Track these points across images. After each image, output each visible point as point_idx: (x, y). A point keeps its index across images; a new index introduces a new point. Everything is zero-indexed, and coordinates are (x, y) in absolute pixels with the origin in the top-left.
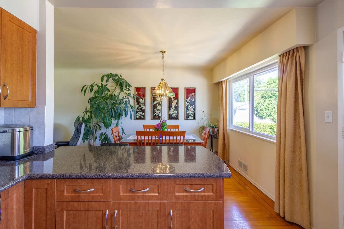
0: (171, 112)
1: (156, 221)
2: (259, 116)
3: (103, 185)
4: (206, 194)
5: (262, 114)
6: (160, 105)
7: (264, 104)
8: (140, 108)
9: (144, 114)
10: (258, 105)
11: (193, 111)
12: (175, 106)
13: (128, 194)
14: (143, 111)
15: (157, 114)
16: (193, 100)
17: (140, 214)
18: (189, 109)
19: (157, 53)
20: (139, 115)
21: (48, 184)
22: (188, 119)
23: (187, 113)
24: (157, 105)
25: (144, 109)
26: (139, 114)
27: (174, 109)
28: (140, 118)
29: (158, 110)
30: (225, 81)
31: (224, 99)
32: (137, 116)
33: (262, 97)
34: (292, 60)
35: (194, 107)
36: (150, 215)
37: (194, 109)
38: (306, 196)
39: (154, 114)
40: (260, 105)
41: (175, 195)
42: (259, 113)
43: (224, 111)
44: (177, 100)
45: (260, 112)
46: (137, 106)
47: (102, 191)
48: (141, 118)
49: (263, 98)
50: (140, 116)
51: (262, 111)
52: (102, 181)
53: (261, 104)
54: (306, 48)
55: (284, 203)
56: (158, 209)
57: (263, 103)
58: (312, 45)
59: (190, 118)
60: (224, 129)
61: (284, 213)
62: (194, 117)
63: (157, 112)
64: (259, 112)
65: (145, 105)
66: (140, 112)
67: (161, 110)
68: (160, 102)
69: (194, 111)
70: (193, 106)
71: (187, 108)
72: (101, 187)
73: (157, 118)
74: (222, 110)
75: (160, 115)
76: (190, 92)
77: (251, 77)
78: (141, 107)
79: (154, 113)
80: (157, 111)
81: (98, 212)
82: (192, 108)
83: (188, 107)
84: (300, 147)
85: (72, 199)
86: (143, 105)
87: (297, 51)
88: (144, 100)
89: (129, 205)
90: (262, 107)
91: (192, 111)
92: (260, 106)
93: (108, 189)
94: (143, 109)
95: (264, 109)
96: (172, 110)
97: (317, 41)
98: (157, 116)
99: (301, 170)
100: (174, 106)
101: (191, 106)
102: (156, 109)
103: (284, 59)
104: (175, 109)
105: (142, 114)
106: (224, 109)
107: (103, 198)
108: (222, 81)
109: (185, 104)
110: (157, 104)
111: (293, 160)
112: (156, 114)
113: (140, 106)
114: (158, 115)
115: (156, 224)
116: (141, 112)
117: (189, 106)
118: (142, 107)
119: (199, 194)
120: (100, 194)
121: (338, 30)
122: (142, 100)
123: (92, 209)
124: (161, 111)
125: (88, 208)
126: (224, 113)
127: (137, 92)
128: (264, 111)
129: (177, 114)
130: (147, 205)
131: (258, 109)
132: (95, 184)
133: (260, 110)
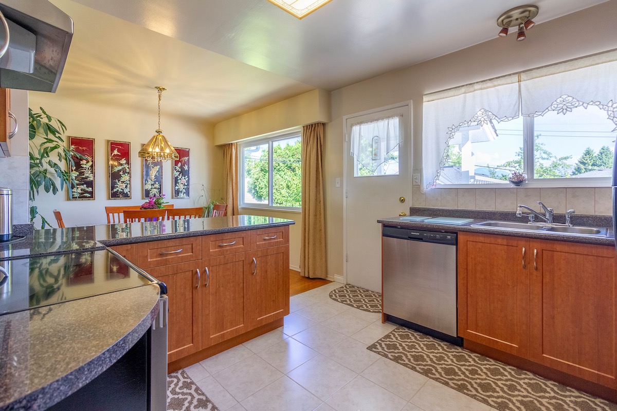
0: (148, 187)
1: (242, 270)
2: (257, 196)
3: (192, 244)
4: (279, 240)
5: (261, 193)
6: (127, 173)
7: (263, 180)
8: (83, 178)
9: (91, 188)
10: (256, 181)
11: (186, 184)
12: (156, 176)
13: (217, 250)
14: (90, 184)
15: (120, 190)
16: (186, 168)
17: (228, 267)
18: (179, 181)
19: (149, 87)
20: (79, 191)
21: (127, 250)
22: (178, 197)
23: (177, 188)
24: (121, 173)
25: (92, 179)
26: (79, 189)
27: (153, 180)
28: (82, 197)
29: (123, 182)
30: (235, 144)
31: (234, 168)
32: (74, 193)
33: (262, 170)
34: (314, 133)
35: (187, 179)
36: (237, 266)
37: (188, 181)
38: (324, 251)
39: (115, 190)
40: (259, 180)
41: (257, 245)
42: (257, 192)
43: (234, 185)
44: (159, 167)
45: (259, 191)
46: (74, 174)
47: (191, 250)
48: (86, 197)
49: (263, 172)
50: (83, 193)
51: (262, 189)
52: (192, 239)
53: (261, 180)
54: (324, 124)
55: (309, 264)
56: (243, 259)
57: (262, 178)
58: (328, 123)
59: (181, 195)
60: (233, 209)
61: (309, 273)
62: (187, 193)
63: (120, 186)
64: (257, 190)
65: (93, 172)
66: (83, 184)
67: (128, 182)
68: (127, 168)
69: (188, 185)
70: (186, 176)
71: (176, 181)
72: (190, 246)
73: (121, 196)
74: (231, 183)
75: (126, 191)
76: (182, 154)
77: (270, 143)
78: (84, 176)
79: (113, 188)
80: (120, 184)
81: (187, 273)
82: (183, 180)
83: (179, 179)
84: (320, 211)
85: (158, 264)
86: (90, 172)
87: (318, 126)
88: (90, 163)
89: (218, 259)
90: (261, 184)
91: (184, 185)
92: (258, 183)
93: (198, 247)
94: (88, 179)
95: (264, 186)
96: (150, 182)
97: (331, 122)
98: (121, 193)
99: (321, 230)
100: (153, 177)
101: (183, 178)
102: (119, 181)
103: (308, 130)
104: (156, 181)
105: (87, 189)
106: (234, 181)
107: (192, 257)
108: (229, 144)
109: (172, 173)
110: (119, 171)
111: (315, 224)
112: (117, 189)
113: (82, 173)
114: (122, 191)
115: (242, 274)
116: (85, 186)
117: (180, 177)
118: (86, 175)
119: (274, 241)
120: (189, 254)
121: (344, 117)
122: (88, 162)
123: (181, 271)
124: (128, 184)
125: (177, 270)
126: (234, 188)
127: (73, 146)
128: (263, 189)
129: (158, 189)
130: (234, 257)
131: (256, 186)
132: (184, 243)
133: (260, 188)
